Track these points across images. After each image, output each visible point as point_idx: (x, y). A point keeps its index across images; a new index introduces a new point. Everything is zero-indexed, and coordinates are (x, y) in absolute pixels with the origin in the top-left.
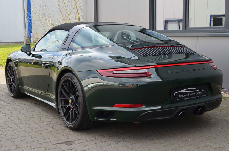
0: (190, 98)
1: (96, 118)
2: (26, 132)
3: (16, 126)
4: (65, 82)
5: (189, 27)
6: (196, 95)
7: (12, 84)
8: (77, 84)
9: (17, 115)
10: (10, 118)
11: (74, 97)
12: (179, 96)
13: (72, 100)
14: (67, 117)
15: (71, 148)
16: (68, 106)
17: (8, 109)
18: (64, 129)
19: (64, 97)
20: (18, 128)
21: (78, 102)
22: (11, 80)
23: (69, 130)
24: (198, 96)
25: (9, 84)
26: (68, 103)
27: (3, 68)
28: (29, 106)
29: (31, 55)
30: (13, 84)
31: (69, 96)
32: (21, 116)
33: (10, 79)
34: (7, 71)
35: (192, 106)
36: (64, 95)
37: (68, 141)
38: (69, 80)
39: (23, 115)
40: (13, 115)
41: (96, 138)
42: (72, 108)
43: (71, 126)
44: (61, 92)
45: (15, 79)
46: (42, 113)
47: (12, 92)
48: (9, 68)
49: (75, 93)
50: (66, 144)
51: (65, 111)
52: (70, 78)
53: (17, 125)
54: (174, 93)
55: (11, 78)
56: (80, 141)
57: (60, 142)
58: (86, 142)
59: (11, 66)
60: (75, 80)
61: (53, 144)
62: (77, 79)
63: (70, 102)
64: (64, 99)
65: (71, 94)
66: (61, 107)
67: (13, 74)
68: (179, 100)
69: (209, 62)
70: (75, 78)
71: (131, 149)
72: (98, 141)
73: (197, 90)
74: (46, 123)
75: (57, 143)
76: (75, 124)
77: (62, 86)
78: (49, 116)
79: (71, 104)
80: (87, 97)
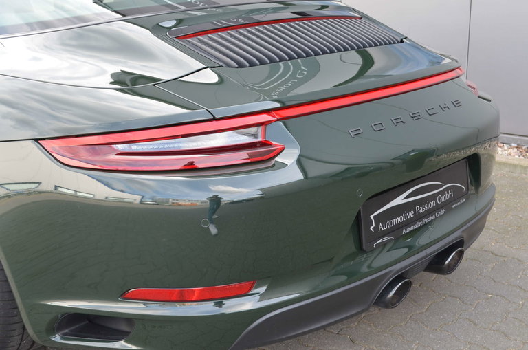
0: (421, 224)
1: (57, 338)
24: (443, 208)
54: (372, 217)
68: (387, 239)
73: (442, 186)
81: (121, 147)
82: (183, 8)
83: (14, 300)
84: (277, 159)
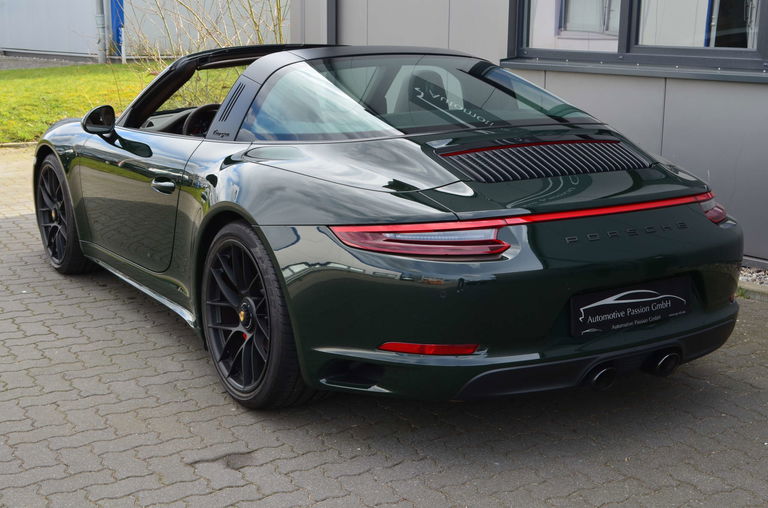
0: (631, 324)
1: (323, 381)
2: (98, 410)
3: (66, 386)
4: (226, 250)
5: (640, 43)
6: (651, 314)
7: (55, 228)
8: (265, 265)
9: (70, 341)
10: (47, 353)
11: (256, 303)
12: (598, 318)
13: (248, 311)
14: (231, 364)
15: (242, 483)
16: (234, 330)
17: (42, 317)
18: (222, 401)
19: (223, 299)
20: (74, 395)
21: (267, 323)
22: (53, 215)
23: (238, 408)
24: (658, 315)
25: (46, 228)
26: (236, 322)
27: (29, 149)
28: (112, 308)
29: (117, 142)
30: (60, 227)
31: (240, 299)
32: (83, 348)
33: (50, 212)
34: (40, 186)
35: (640, 348)
36: (221, 293)
37: (235, 454)
38: (238, 249)
39: (91, 342)
40: (58, 343)
41: (323, 443)
42: (249, 336)
43: (245, 397)
44: (213, 283)
45: (64, 214)
46: (153, 338)
47: (55, 254)
48: (46, 174)
49: (257, 291)
50: (228, 466)
51: (224, 344)
52: (241, 240)
53: (71, 385)
54: (581, 309)
55: (54, 209)
56: (274, 453)
57: (208, 457)
58: (291, 458)
59: (50, 169)
60: (257, 249)
61: (187, 464)
62: (262, 247)
63: (242, 319)
64: (221, 307)
65: (243, 292)
66: (211, 331)
67: (58, 194)
68: (595, 330)
69: (699, 198)
70: (258, 242)
71: (437, 490)
72: (331, 455)
73: (656, 295)
74: (165, 379)
75: (197, 459)
76: (257, 391)
77: (217, 265)
78: (173, 349)
79: (245, 324)
80: (292, 297)
81: (388, 235)
82: (472, 127)
83: (295, 350)
84: (504, 254)
